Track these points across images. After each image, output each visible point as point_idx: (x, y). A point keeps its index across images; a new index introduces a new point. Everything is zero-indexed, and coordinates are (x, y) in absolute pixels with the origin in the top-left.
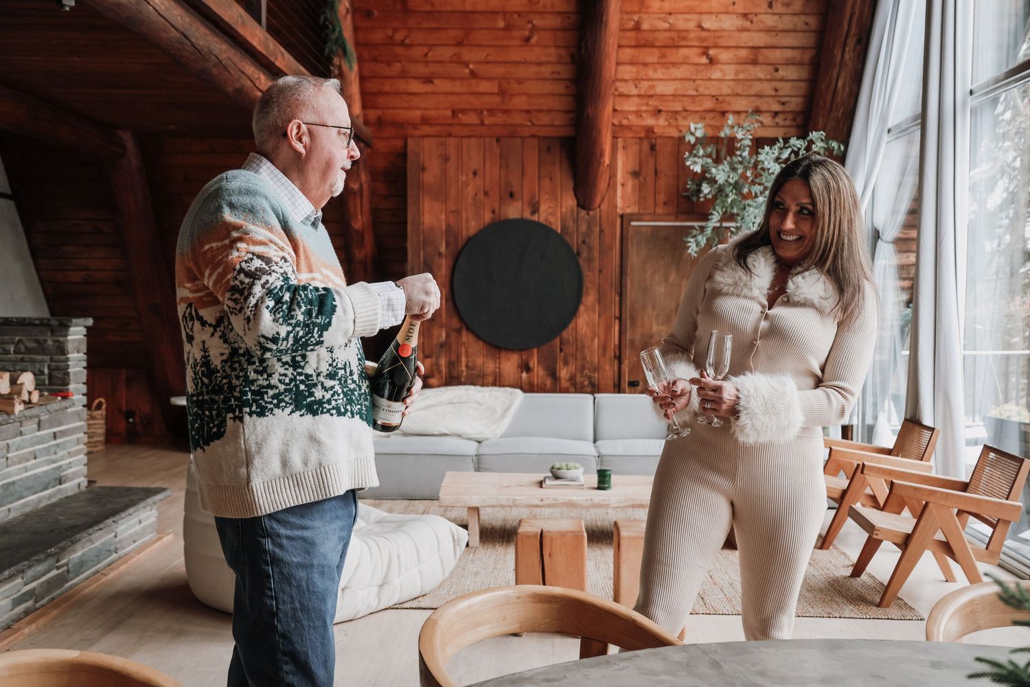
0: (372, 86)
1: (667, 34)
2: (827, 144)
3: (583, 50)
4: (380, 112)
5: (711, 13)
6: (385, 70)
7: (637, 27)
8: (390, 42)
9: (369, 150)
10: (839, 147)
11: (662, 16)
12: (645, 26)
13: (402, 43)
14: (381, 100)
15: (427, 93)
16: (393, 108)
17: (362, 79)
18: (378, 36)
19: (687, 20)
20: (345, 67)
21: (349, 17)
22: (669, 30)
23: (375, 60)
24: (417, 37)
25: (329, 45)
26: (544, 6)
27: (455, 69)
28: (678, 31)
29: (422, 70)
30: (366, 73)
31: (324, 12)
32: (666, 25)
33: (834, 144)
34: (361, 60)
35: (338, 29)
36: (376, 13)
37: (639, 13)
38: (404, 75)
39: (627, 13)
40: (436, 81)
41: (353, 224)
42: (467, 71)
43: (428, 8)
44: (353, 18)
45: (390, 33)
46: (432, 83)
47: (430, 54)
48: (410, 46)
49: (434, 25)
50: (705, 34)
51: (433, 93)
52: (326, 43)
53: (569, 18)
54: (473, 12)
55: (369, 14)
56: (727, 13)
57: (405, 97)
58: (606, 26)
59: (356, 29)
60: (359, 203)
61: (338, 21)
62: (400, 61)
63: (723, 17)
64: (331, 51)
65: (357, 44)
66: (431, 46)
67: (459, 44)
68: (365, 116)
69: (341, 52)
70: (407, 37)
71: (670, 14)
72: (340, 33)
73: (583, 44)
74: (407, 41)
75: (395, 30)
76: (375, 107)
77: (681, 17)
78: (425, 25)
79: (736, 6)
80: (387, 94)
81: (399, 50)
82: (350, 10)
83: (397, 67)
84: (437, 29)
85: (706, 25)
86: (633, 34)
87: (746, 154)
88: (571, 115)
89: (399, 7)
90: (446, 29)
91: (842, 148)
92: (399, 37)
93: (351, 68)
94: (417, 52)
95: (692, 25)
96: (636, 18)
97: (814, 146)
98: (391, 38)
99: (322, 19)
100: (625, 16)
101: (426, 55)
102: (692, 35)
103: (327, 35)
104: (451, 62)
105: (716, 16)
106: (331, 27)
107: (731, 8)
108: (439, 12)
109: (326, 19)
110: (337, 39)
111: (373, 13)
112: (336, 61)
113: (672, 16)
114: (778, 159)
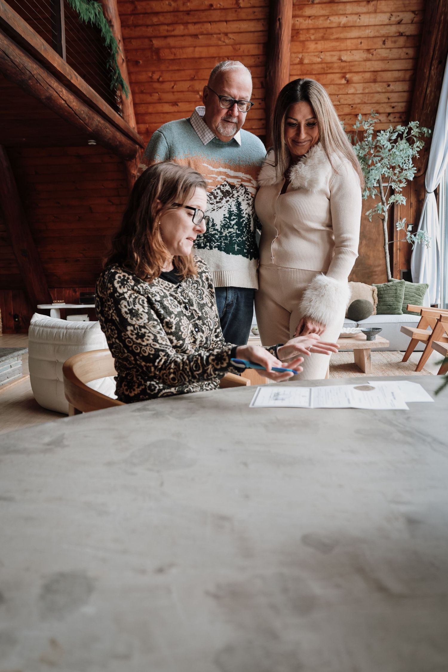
0: (142, 109)
1: (320, 66)
2: (421, 130)
3: (268, 78)
4: (147, 126)
5: (347, 50)
6: (149, 99)
7: (301, 62)
8: (151, 80)
10: (428, 131)
11: (317, 54)
12: (306, 61)
13: (158, 81)
14: (147, 118)
15: (174, 112)
16: (155, 123)
17: (135, 105)
18: (143, 77)
19: (332, 56)
20: (124, 97)
21: (125, 65)
22: (321, 63)
23: (142, 92)
24: (167, 76)
25: (113, 82)
26: (243, 51)
27: (190, 96)
28: (327, 63)
29: (170, 97)
30: (137, 101)
31: (109, 62)
32: (319, 60)
33: (425, 129)
34: (133, 93)
35: (117, 72)
36: (141, 62)
37: (302, 53)
38: (160, 101)
39: (294, 53)
40: (179, 104)
42: (198, 96)
43: (172, 57)
44: (127, 66)
45: (150, 74)
46: (177, 105)
47: (175, 87)
48: (163, 82)
49: (176, 68)
50: (343, 64)
51: (178, 112)
52: (111, 81)
53: (259, 58)
54: (200, 58)
55: (137, 63)
56: (356, 49)
57: (162, 115)
58: (281, 61)
59: (129, 73)
61: (117, 67)
62: (157, 93)
63: (354, 52)
64: (114, 86)
65: (131, 83)
66: (175, 82)
67: (193, 79)
68: (138, 128)
69: (120, 86)
70: (160, 77)
71: (322, 52)
72: (119, 74)
73: (268, 73)
74: (161, 79)
75: (153, 73)
76: (144, 123)
77: (328, 54)
78: (171, 68)
79: (362, 44)
80: (151, 114)
81: (156, 85)
82: (125, 60)
83: (156, 96)
84: (178, 70)
85: (344, 58)
86: (299, 67)
87: (370, 139)
88: (263, 122)
89: (154, 57)
90: (184, 70)
91: (430, 132)
92: (156, 76)
93: (127, 96)
94: (167, 86)
95: (335, 59)
96: (300, 56)
97: (412, 131)
98: (151, 78)
99: (108, 66)
100: (293, 55)
101: (173, 87)
102: (336, 65)
103: (111, 76)
104: (188, 91)
105: (350, 52)
106: (113, 71)
107: (359, 46)
108: (179, 59)
109: (110, 66)
110: (117, 78)
111: (139, 62)
112: (118, 93)
113: (323, 53)
114: (390, 140)
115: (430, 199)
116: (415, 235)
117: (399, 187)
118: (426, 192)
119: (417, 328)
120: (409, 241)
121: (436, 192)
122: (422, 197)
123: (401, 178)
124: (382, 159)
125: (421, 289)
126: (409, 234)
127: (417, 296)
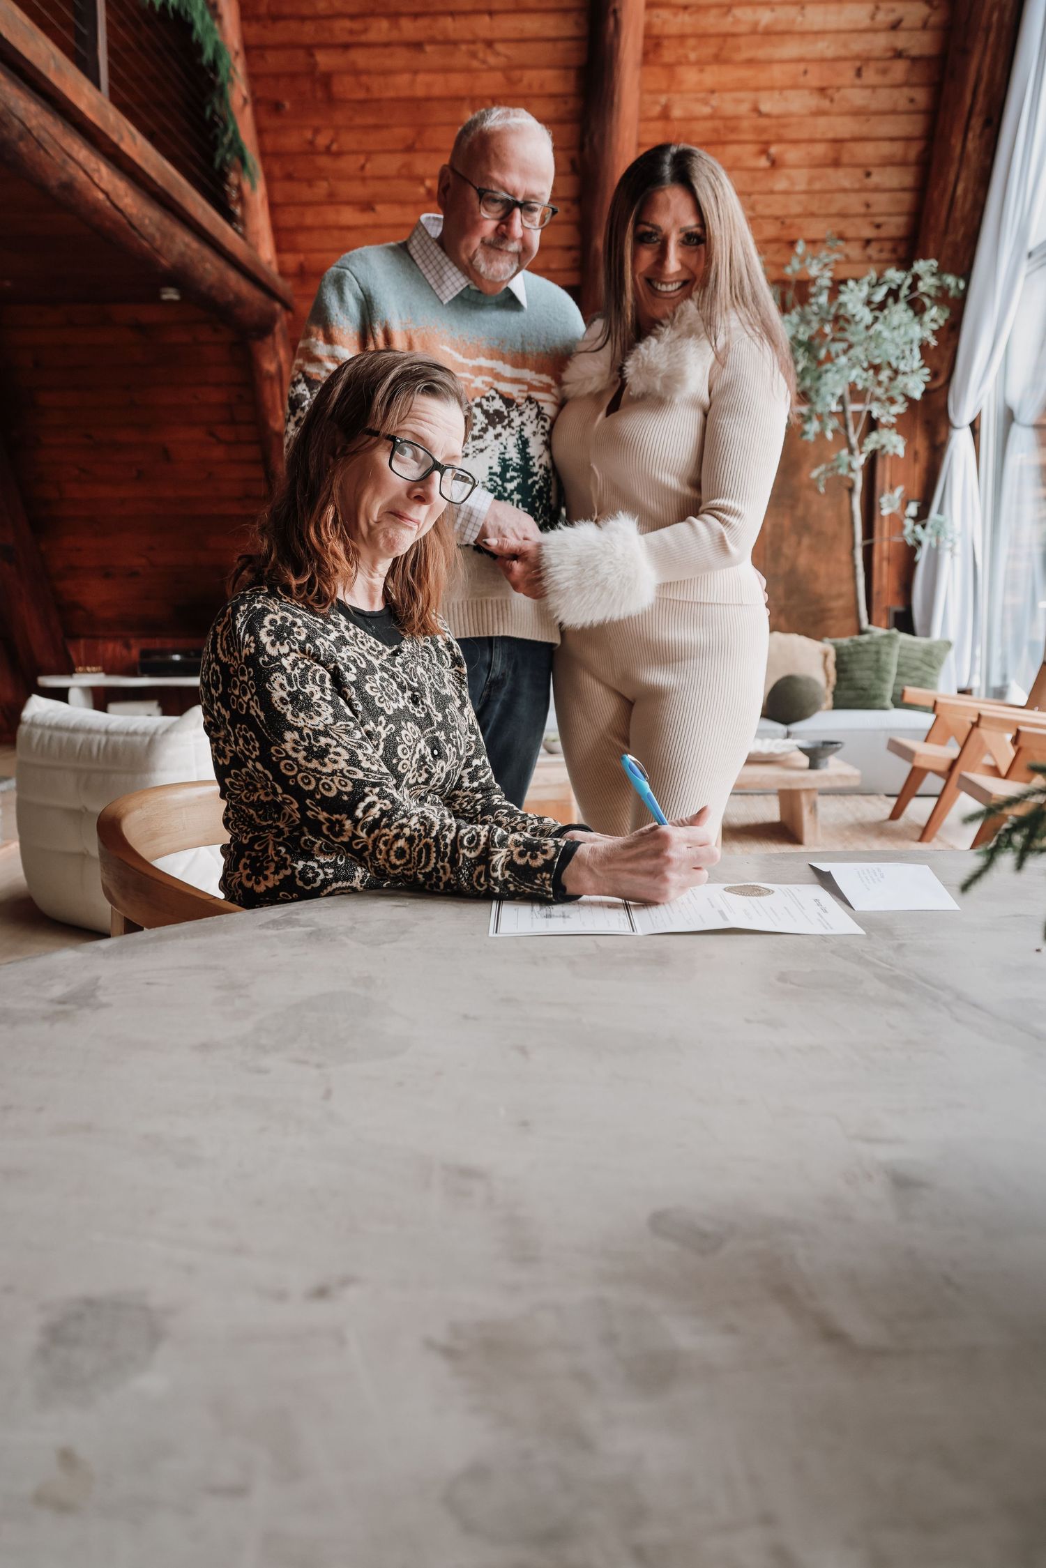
0: (289, 218)
1: (709, 124)
2: (940, 279)
3: (587, 150)
4: (301, 257)
5: (771, 88)
6: (306, 193)
7: (665, 115)
8: (311, 150)
9: (290, 315)
10: (957, 285)
11: (702, 95)
12: (677, 112)
13: (328, 151)
14: (302, 239)
15: (367, 226)
16: (320, 251)
17: (273, 207)
18: (292, 141)
19: (738, 101)
20: (246, 186)
21: (248, 111)
22: (711, 117)
23: (289, 177)
24: (349, 140)
25: (221, 151)
26: (530, 86)
27: (404, 188)
28: (725, 118)
29: (357, 190)
30: (278, 198)
31: (211, 102)
32: (706, 110)
33: (950, 280)
34: (269, 179)
35: (231, 127)
36: (287, 105)
37: (667, 91)
38: (332, 199)
39: (651, 92)
40: (379, 208)
41: (272, 423)
42: (422, 190)
43: (361, 95)
44: (255, 113)
45: (309, 135)
46: (373, 209)
47: (368, 166)
48: (339, 154)
49: (371, 120)
50: (764, 122)
51: (376, 226)
52: (215, 148)
53: (566, 103)
54: (428, 99)
55: (277, 107)
56: (795, 87)
57: (336, 233)
58: (619, 111)
59: (260, 131)
60: (278, 391)
61: (232, 115)
62: (326, 179)
63: (790, 94)
64: (223, 160)
65: (263, 154)
66: (369, 154)
67: (410, 149)
68: (281, 264)
69: (236, 161)
70: (332, 142)
71: (713, 92)
72: (236, 132)
73: (587, 140)
74: (335, 147)
75: (317, 131)
76: (294, 249)
77: (728, 96)
78: (359, 120)
79: (809, 76)
80: (310, 229)
81: (323, 161)
82: (249, 100)
83: (322, 188)
84: (377, 127)
85: (765, 107)
86: (659, 125)
87: (823, 299)
88: (574, 254)
89: (319, 94)
90: (387, 127)
91: (962, 285)
92: (322, 140)
93: (253, 187)
94: (349, 164)
95: (744, 108)
96: (663, 99)
97: (921, 284)
98: (311, 143)
99: (208, 112)
100: (647, 98)
101: (363, 167)
102: (745, 124)
103: (216, 137)
104: (399, 176)
105: (781, 94)
106: (221, 125)
107: (802, 80)
108: (378, 100)
109: (214, 112)
110: (231, 143)
111: (283, 106)
112: (233, 177)
113: (716, 95)
114: (869, 303)
115: (960, 441)
116: (924, 527)
117: (888, 413)
118: (949, 425)
119: (926, 741)
120: (910, 541)
121: (975, 428)
122: (941, 438)
123: (895, 393)
124: (851, 346)
125: (936, 651)
126: (909, 524)
127: (926, 668)
